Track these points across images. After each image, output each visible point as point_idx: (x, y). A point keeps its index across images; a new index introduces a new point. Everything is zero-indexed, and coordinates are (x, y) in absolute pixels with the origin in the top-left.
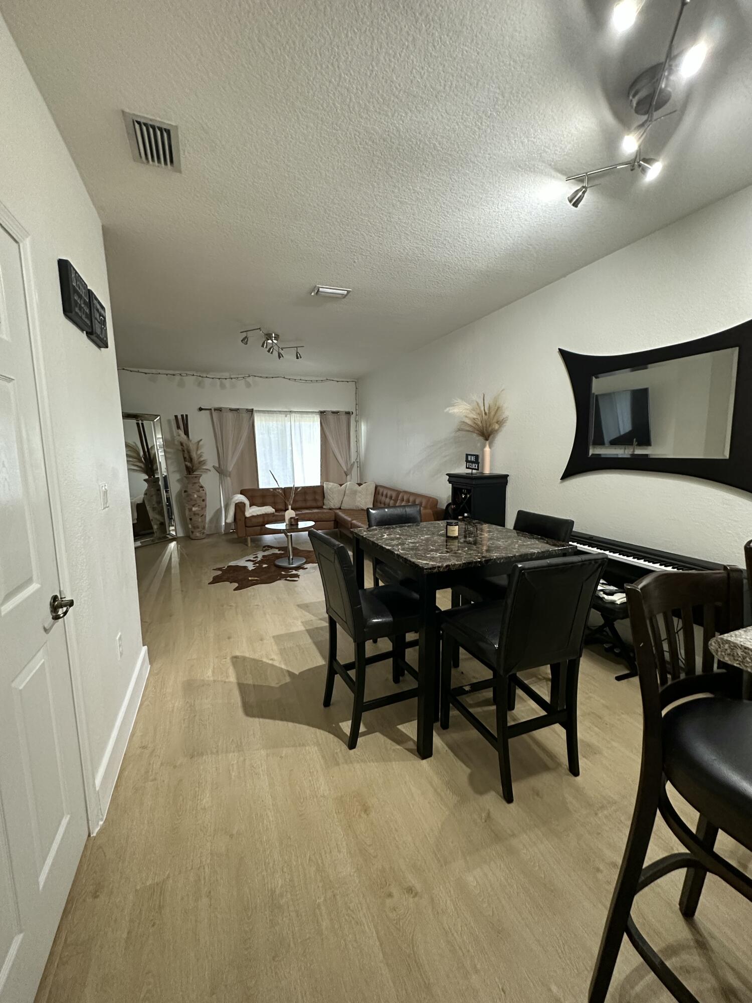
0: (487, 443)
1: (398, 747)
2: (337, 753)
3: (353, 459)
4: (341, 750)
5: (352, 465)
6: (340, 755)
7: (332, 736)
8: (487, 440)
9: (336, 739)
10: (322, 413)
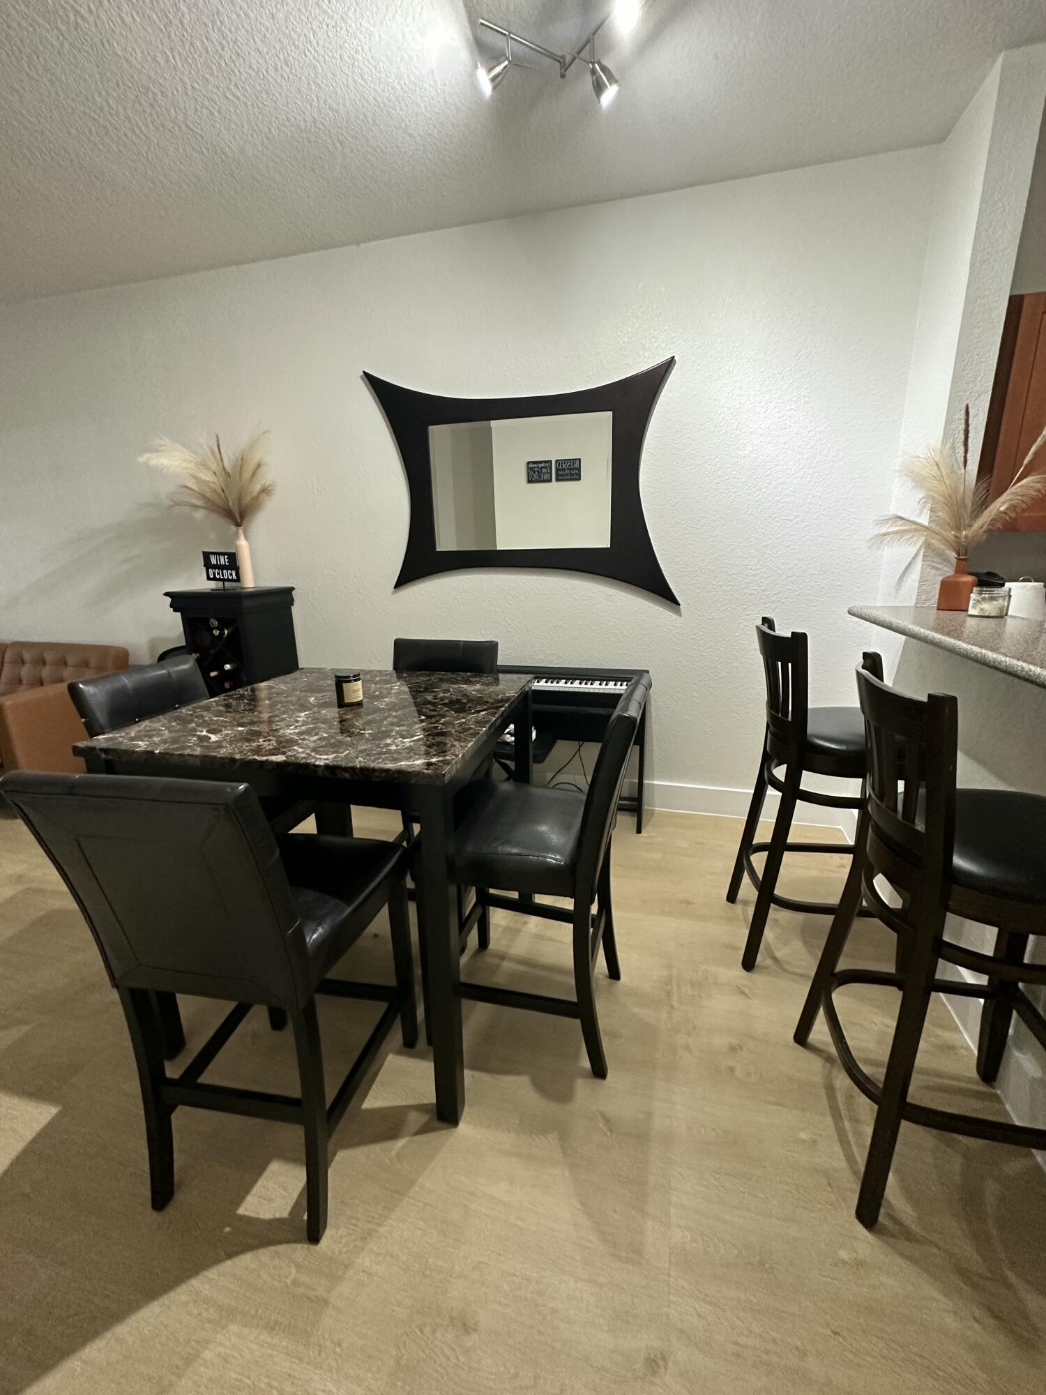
0: (241, 530)
1: (400, 1143)
2: (295, 1283)
4: (298, 1267)
6: (304, 1278)
7: (247, 1259)
8: (238, 525)
9: (265, 1254)
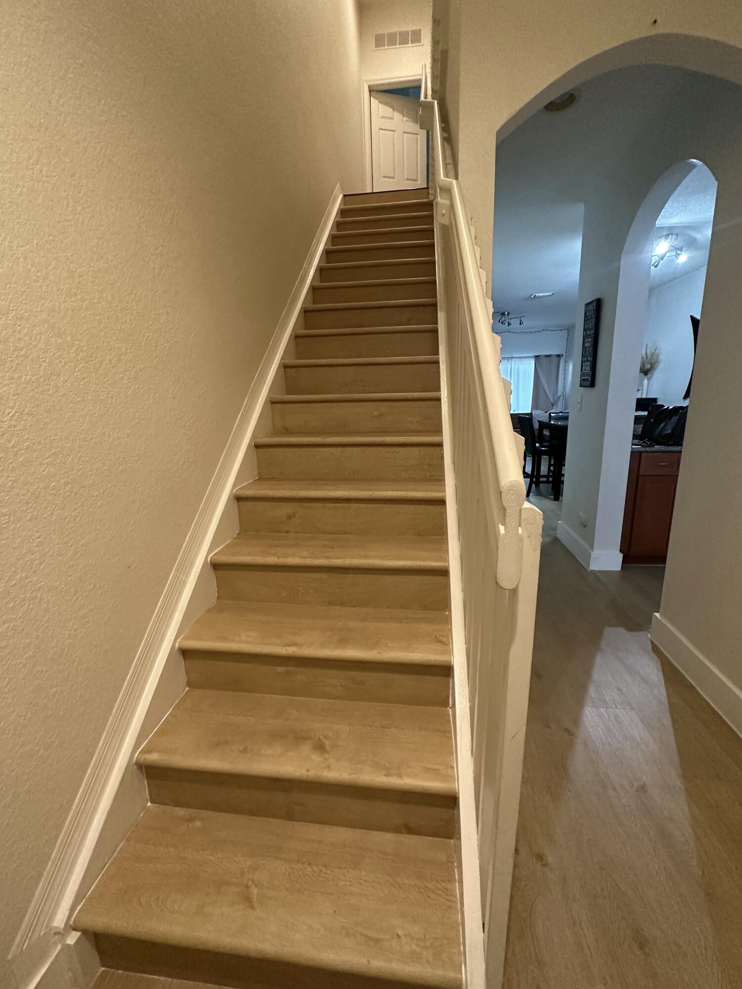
3: (560, 393)
5: (559, 398)
8: (646, 375)
10: (537, 357)
